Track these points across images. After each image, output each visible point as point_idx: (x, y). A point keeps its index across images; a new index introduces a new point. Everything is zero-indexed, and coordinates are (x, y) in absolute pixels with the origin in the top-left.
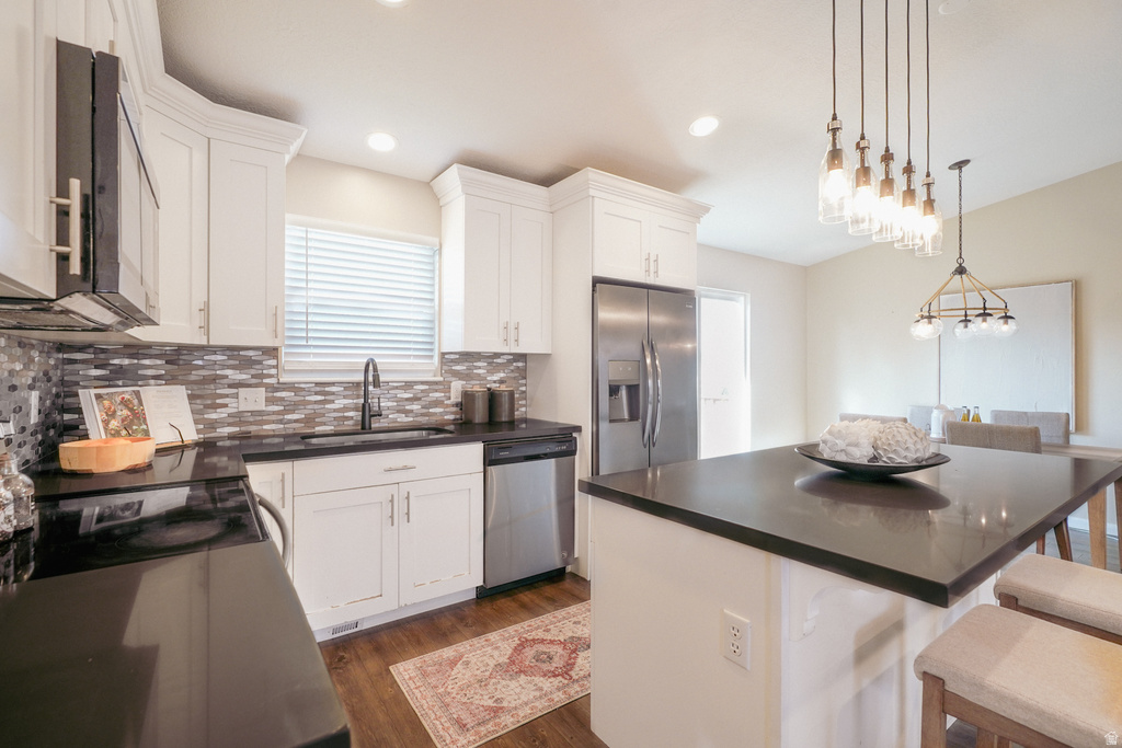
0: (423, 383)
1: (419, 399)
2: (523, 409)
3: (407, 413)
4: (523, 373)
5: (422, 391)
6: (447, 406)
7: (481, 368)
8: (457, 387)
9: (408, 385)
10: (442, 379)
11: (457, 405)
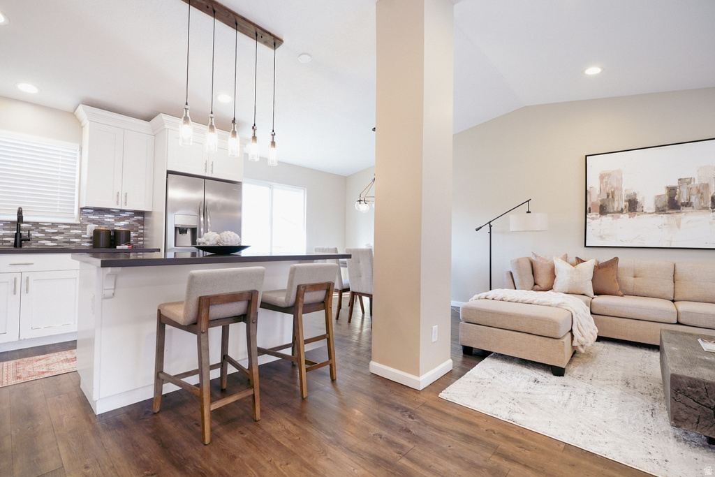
0: (65, 224)
1: (63, 233)
2: (141, 243)
3: (52, 240)
4: (142, 223)
5: (65, 229)
6: (84, 238)
7: (109, 218)
8: (91, 228)
9: (54, 225)
10: (79, 223)
11: (91, 238)
